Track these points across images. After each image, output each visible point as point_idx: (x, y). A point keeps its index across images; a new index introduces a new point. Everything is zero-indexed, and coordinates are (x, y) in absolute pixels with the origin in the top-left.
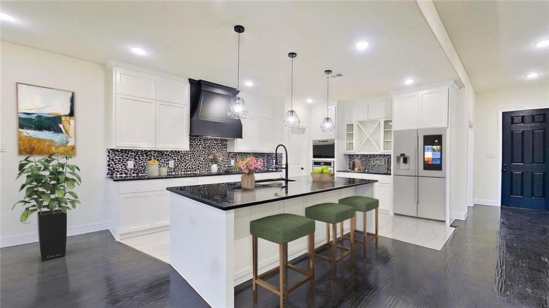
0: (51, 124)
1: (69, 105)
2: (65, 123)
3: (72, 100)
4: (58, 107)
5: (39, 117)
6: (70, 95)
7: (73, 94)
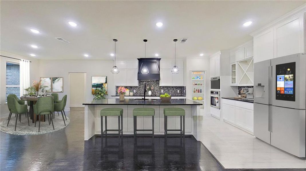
0: (100, 86)
1: (105, 80)
2: (104, 85)
3: (106, 79)
4: (102, 81)
5: (97, 84)
6: (106, 77)
7: (107, 77)
